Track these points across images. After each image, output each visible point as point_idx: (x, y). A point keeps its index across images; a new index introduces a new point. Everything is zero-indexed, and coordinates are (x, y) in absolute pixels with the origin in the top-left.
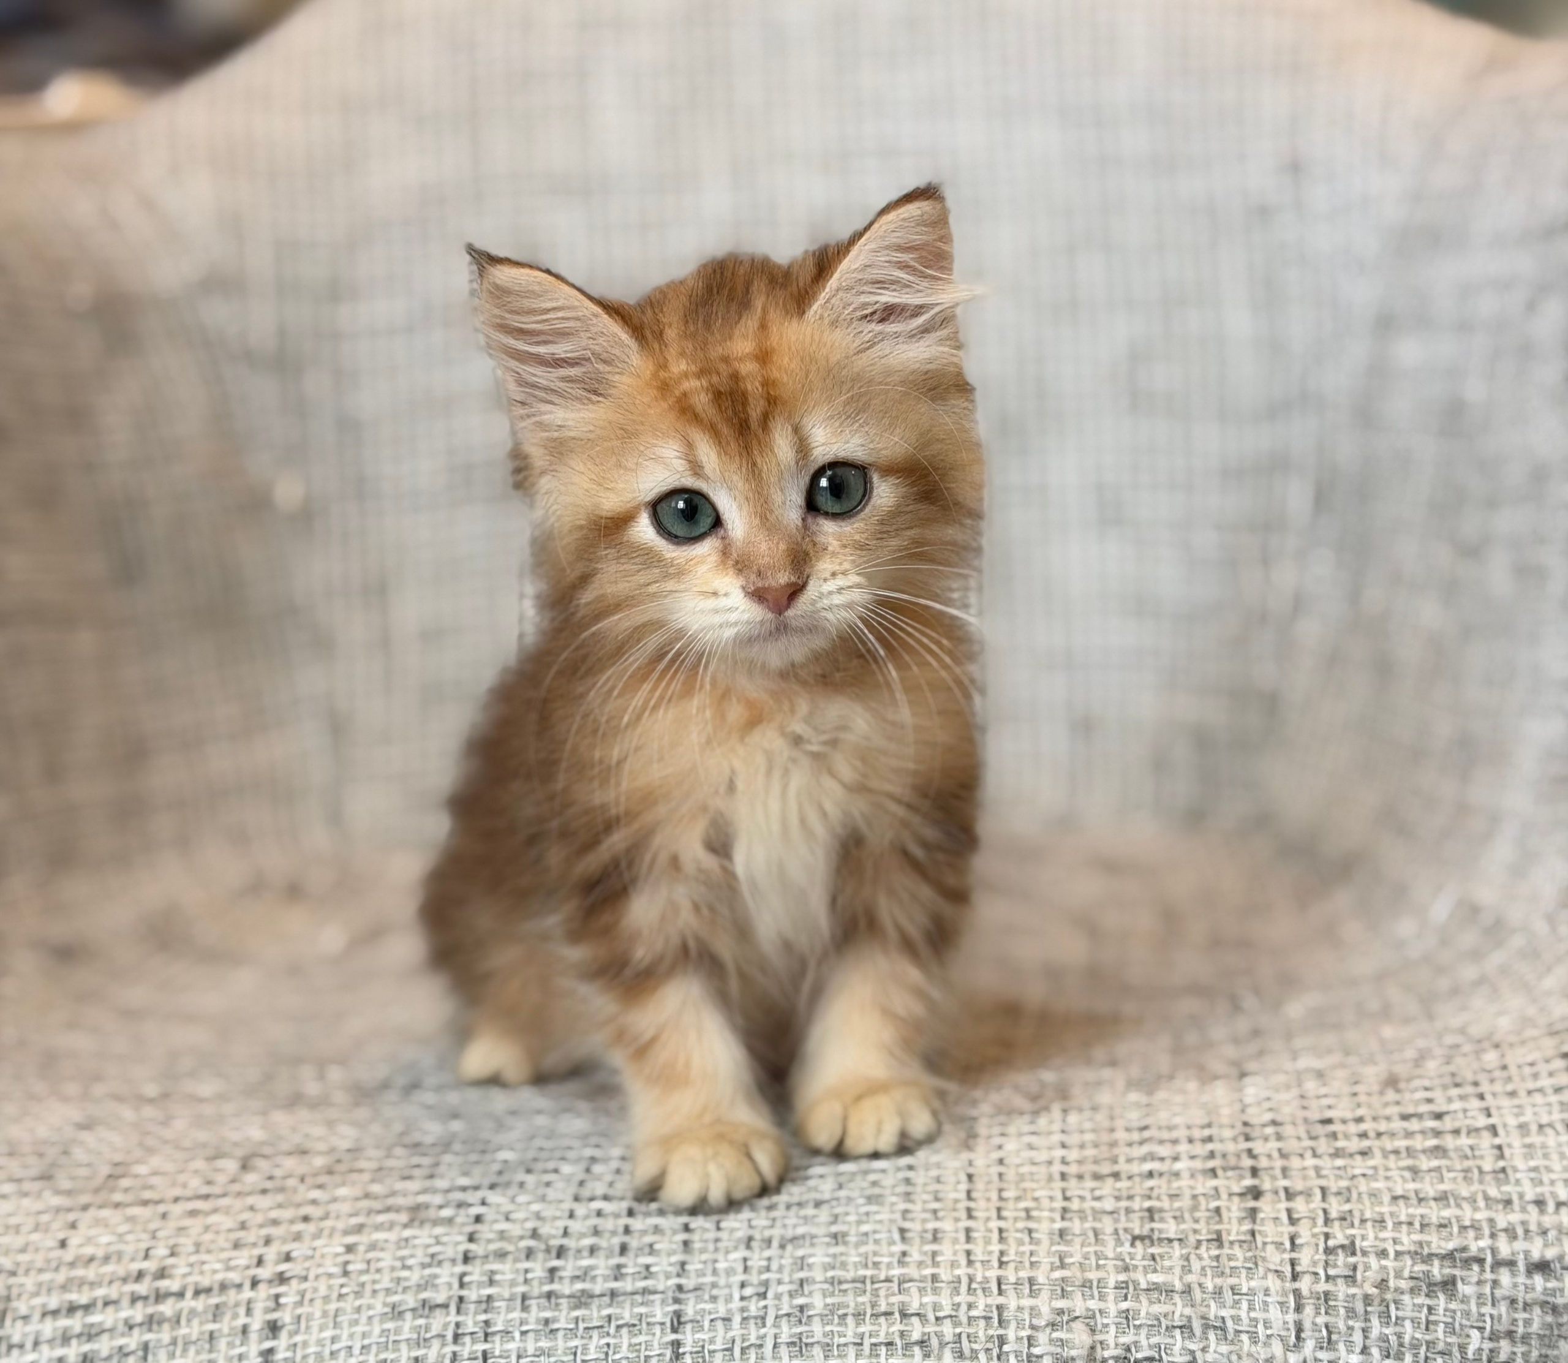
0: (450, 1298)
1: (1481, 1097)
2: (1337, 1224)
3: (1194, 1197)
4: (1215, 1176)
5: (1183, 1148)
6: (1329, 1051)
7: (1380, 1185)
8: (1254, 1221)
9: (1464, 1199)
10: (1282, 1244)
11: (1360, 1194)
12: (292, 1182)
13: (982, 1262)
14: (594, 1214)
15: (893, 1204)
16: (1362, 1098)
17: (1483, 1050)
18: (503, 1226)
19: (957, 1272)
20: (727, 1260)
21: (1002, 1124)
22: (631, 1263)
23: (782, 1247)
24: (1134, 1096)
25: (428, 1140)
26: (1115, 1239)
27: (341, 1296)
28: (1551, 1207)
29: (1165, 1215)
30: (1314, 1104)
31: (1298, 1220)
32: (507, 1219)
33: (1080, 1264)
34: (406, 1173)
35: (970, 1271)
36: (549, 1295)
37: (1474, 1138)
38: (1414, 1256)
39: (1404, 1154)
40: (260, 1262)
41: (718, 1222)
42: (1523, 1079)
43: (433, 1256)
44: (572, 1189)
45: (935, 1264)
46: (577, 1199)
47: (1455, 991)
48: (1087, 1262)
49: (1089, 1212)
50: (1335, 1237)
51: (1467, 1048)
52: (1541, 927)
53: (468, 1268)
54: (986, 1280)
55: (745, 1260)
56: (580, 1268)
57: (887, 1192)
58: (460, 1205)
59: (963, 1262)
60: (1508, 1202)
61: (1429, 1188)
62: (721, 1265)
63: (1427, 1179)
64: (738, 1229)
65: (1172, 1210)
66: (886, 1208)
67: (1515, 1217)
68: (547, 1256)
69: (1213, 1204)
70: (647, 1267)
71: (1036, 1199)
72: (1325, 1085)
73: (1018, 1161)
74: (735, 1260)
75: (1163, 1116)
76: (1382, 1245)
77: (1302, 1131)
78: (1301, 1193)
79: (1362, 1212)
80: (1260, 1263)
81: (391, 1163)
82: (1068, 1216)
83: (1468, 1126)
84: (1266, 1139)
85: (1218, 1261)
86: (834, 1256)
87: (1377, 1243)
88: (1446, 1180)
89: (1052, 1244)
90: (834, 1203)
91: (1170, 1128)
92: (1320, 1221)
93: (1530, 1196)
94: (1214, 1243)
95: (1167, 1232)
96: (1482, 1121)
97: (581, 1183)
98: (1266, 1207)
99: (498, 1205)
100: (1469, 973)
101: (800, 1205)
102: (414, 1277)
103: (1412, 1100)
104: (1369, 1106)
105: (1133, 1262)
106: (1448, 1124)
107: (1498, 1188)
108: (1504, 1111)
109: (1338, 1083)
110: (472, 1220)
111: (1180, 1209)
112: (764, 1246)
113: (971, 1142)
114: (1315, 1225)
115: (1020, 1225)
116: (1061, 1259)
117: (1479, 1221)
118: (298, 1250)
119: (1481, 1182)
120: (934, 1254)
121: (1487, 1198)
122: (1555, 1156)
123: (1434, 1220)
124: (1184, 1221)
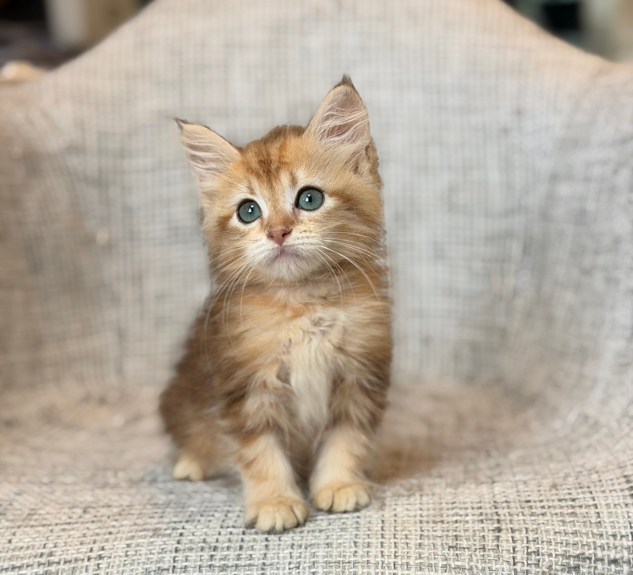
0: (170, 566)
1: (591, 493)
2: (532, 543)
3: (474, 531)
4: (483, 523)
5: (469, 511)
6: (528, 473)
7: (549, 527)
8: (498, 541)
9: (584, 533)
10: (509, 550)
11: (541, 531)
12: (104, 518)
13: (388, 556)
14: (229, 533)
15: (351, 532)
16: (542, 492)
17: (591, 474)
18: (191, 537)
19: (377, 560)
20: (283, 553)
21: (395, 500)
22: (244, 554)
23: (306, 548)
24: (449, 490)
25: (160, 502)
26: (442, 547)
27: (125, 565)
28: (619, 537)
29: (462, 538)
30: (523, 494)
31: (516, 541)
32: (193, 535)
33: (428, 557)
34: (152, 515)
35: (383, 559)
36: (210, 566)
37: (589, 509)
38: (563, 556)
39: (559, 515)
40: (91, 550)
41: (280, 538)
42: (608, 486)
43: (163, 549)
44: (220, 523)
45: (368, 556)
46: (222, 527)
47: (579, 450)
48: (430, 556)
49: (431, 536)
50: (531, 548)
51: (585, 473)
52: (614, 425)
53: (177, 554)
54: (389, 563)
55: (291, 553)
56: (223, 555)
57: (349, 527)
58: (174, 529)
59: (380, 555)
60: (601, 535)
61: (570, 529)
62: (281, 555)
63: (569, 525)
64: (288, 541)
65: (465, 536)
66: (349, 533)
67: (604, 541)
68: (210, 550)
69: (482, 534)
70: (251, 555)
71: (410, 531)
72: (527, 487)
73: (402, 515)
74: (286, 553)
75: (461, 498)
76: (550, 552)
77: (518, 505)
78: (518, 530)
79: (542, 538)
80: (500, 558)
81: (145, 511)
82: (423, 538)
83: (585, 504)
84: (503, 508)
85: (483, 557)
86: (327, 552)
87: (548, 551)
88: (576, 526)
89: (416, 549)
90: (327, 531)
91: (464, 503)
92: (525, 541)
93: (610, 533)
94: (482, 550)
95: (463, 545)
96: (591, 502)
97: (223, 521)
98: (503, 535)
99: (190, 529)
100: (584, 443)
101: (313, 531)
102: (155, 557)
103: (563, 493)
104: (545, 495)
105: (449, 557)
106: (577, 503)
107: (598, 530)
108: (600, 499)
109: (532, 486)
110: (179, 535)
111: (468, 536)
112: (298, 548)
113: (383, 507)
114: (523, 543)
115: (403, 541)
116: (420, 555)
117: (590, 542)
118: (108, 546)
119: (591, 527)
120: (368, 552)
121: (593, 534)
122: (621, 517)
123: (571, 542)
124: (470, 541)
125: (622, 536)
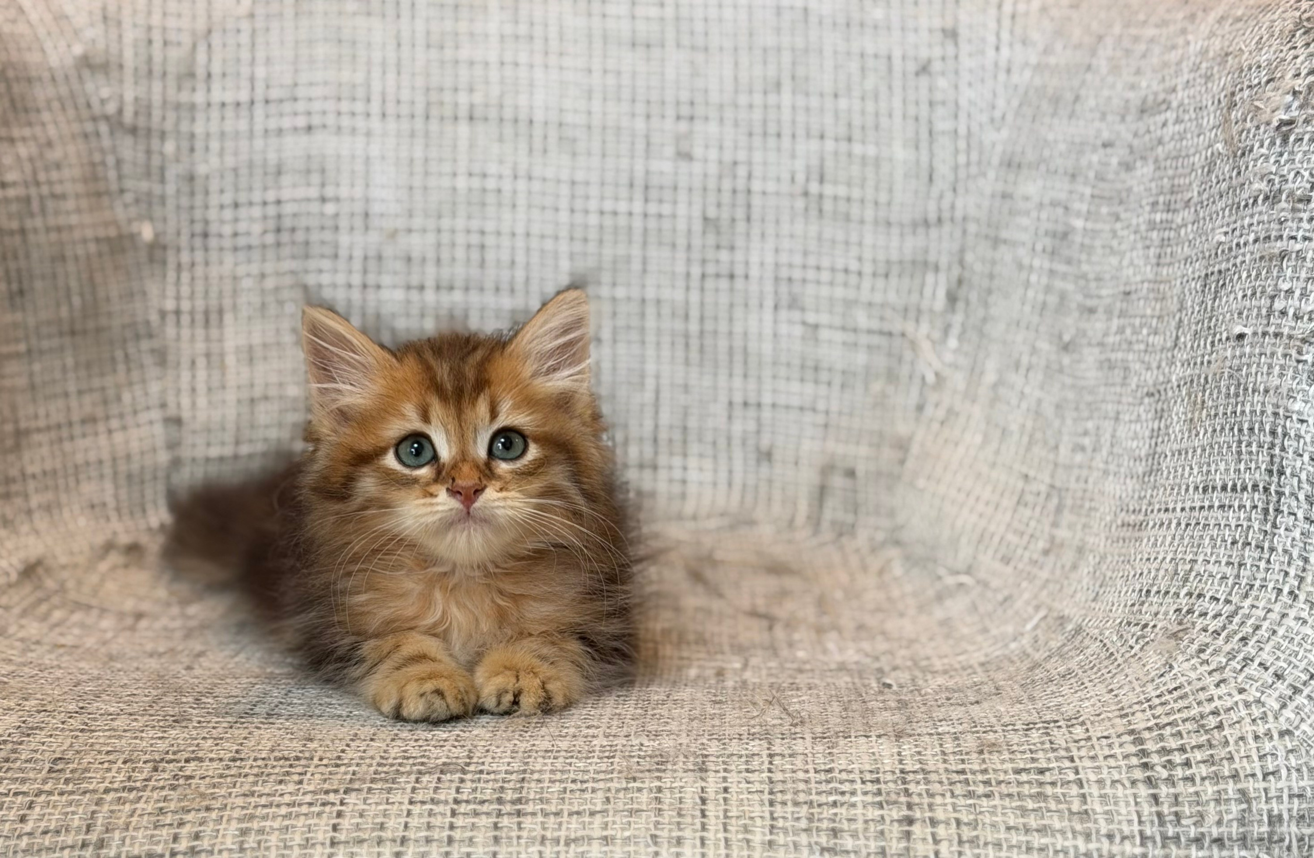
1: (1072, 759)
2: (967, 845)
3: (866, 822)
4: (882, 807)
5: (858, 786)
7: (999, 819)
8: (908, 840)
9: (1058, 831)
11: (984, 824)
23: (567, 844)
26: (809, 850)
28: (1118, 839)
30: (952, 759)
37: (1067, 788)
39: (1016, 798)
41: (519, 824)
42: (1102, 749)
46: (411, 802)
49: (790, 829)
60: (1088, 835)
63: (1032, 816)
64: (534, 830)
67: (1092, 846)
69: (879, 828)
71: (752, 818)
75: (842, 763)
77: (943, 778)
78: (942, 822)
82: (775, 831)
83: (1062, 780)
84: (918, 783)
88: (1045, 817)
92: (955, 842)
93: (1103, 831)
94: (879, 855)
95: (847, 846)
96: (1072, 777)
98: (917, 831)
101: (578, 813)
106: (1048, 777)
107: (1082, 824)
114: (952, 845)
115: (740, 836)
119: (1070, 820)
121: (1074, 832)
122: (1122, 804)
123: (1036, 845)
124: (858, 839)
125: (1124, 838)
